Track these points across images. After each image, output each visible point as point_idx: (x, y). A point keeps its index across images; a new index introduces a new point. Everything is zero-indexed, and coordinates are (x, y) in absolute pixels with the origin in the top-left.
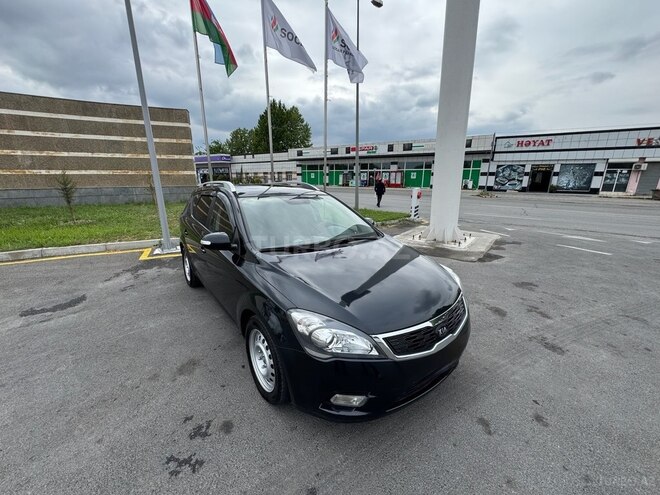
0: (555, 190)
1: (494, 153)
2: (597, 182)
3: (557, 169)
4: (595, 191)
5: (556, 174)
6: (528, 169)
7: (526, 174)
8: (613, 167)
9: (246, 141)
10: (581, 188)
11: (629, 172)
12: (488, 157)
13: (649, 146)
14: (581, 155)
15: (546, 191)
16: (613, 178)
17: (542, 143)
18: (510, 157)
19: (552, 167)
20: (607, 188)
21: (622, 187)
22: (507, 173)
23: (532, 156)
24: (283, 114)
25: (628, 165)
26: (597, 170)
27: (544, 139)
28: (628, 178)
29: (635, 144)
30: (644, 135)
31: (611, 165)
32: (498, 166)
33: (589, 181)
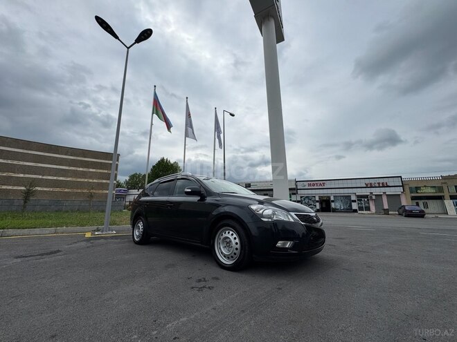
0: (335, 210)
1: (297, 189)
2: (355, 206)
3: (332, 199)
4: (355, 211)
5: (333, 201)
6: (317, 199)
7: (317, 201)
8: (360, 197)
9: (139, 181)
10: (348, 209)
11: (368, 200)
12: (295, 192)
13: (371, 187)
14: (342, 191)
15: (330, 211)
16: (361, 204)
17: (321, 185)
18: (306, 192)
19: (329, 197)
20: (361, 209)
21: (368, 209)
22: (307, 201)
23: (318, 191)
24: (168, 165)
25: (366, 196)
26: (352, 199)
27: (321, 182)
28: (369, 203)
29: (365, 186)
30: (367, 181)
31: (358, 196)
32: (301, 197)
33: (351, 206)
